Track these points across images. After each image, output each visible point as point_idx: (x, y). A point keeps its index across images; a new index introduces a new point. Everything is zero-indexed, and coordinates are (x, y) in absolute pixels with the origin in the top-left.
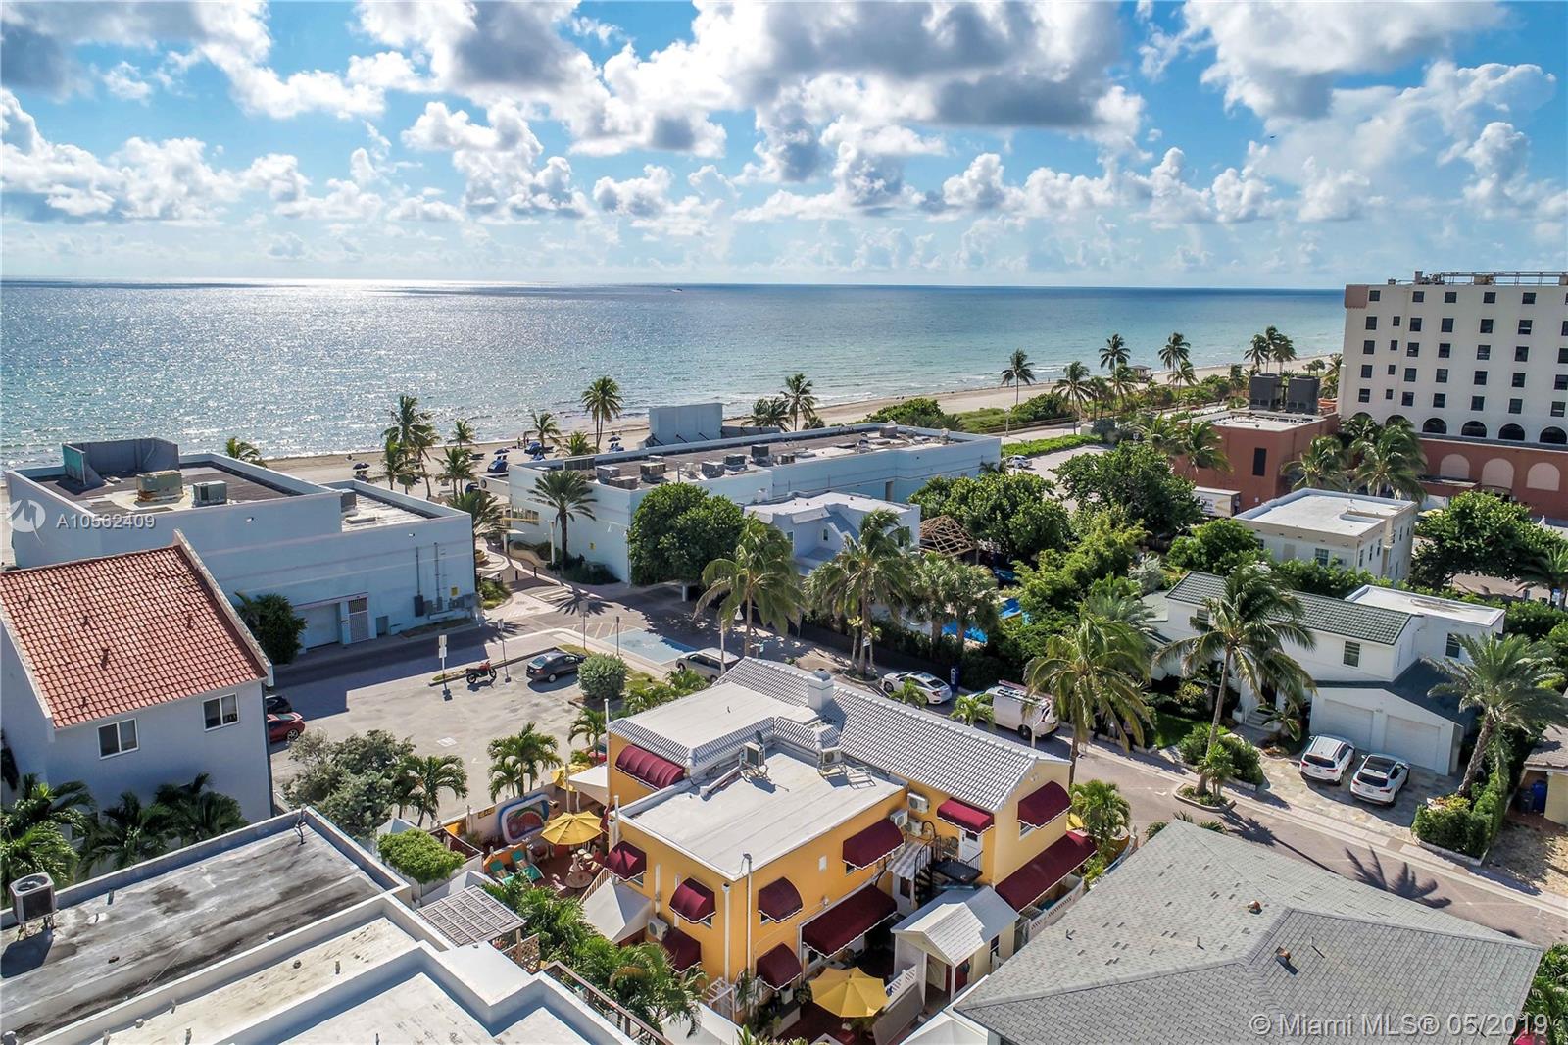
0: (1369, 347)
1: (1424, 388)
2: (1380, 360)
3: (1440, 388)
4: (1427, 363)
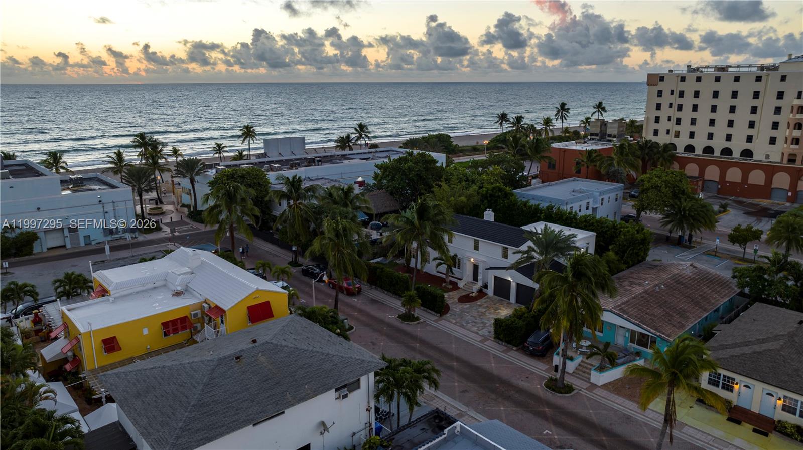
0: (659, 107)
1: (685, 128)
2: (664, 113)
3: (693, 128)
4: (687, 115)
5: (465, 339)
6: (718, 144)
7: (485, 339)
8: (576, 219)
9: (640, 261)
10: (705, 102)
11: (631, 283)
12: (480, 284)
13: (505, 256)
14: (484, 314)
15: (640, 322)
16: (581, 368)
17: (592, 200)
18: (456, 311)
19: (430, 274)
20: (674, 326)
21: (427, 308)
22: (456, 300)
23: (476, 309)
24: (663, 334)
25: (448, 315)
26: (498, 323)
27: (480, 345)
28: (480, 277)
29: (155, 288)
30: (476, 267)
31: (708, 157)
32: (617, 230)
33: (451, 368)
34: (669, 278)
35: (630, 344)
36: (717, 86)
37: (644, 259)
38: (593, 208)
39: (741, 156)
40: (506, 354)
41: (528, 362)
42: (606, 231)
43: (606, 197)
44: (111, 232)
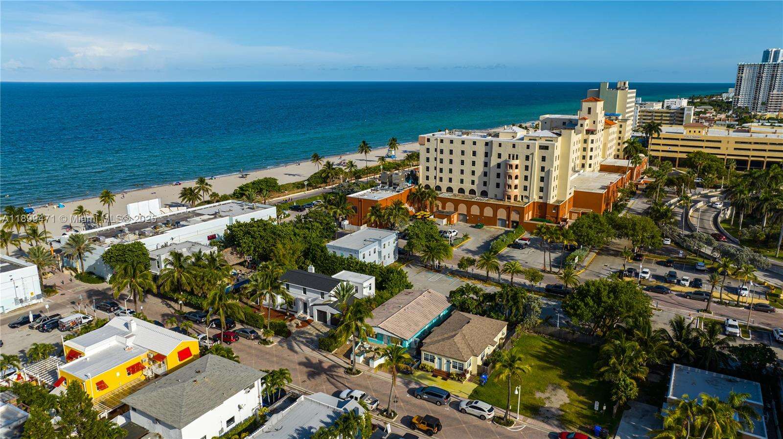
0: (428, 160)
1: (446, 175)
2: (432, 165)
3: (450, 176)
4: (446, 166)
10: (457, 157)
11: (394, 307)
12: (308, 315)
13: (322, 297)
15: (394, 331)
19: (276, 310)
20: (411, 331)
21: (278, 335)
27: (311, 354)
28: (308, 311)
30: (305, 305)
33: (295, 370)
36: (463, 148)
40: (326, 357)
44: (21, 301)
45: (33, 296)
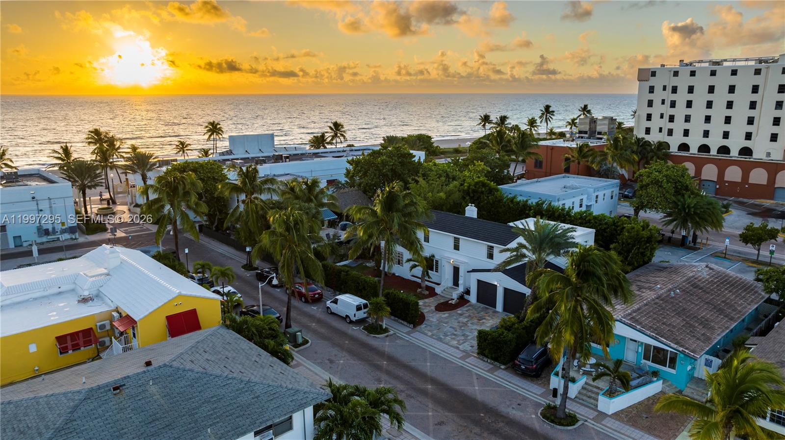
0: (650, 104)
1: (679, 126)
2: (656, 111)
3: (687, 126)
4: (680, 112)
5: (443, 355)
6: (715, 142)
7: (467, 355)
8: (570, 216)
9: (645, 263)
10: (700, 97)
11: (640, 288)
12: (461, 289)
13: (490, 256)
14: (466, 325)
15: (656, 334)
16: (585, 392)
17: (586, 196)
18: (433, 322)
19: (404, 279)
20: (698, 339)
21: (399, 318)
22: (433, 308)
23: (455, 319)
24: (686, 349)
25: (423, 326)
26: (482, 336)
27: (460, 363)
28: (461, 282)
29: (60, 293)
30: (456, 270)
31: (704, 155)
32: (617, 227)
33: (424, 393)
34: (684, 282)
35: (643, 361)
36: (712, 81)
37: (650, 260)
38: (587, 206)
39: (739, 155)
40: (492, 374)
41: (519, 385)
42: (605, 229)
43: (601, 194)
44: (47, 232)
45: (64, 227)
